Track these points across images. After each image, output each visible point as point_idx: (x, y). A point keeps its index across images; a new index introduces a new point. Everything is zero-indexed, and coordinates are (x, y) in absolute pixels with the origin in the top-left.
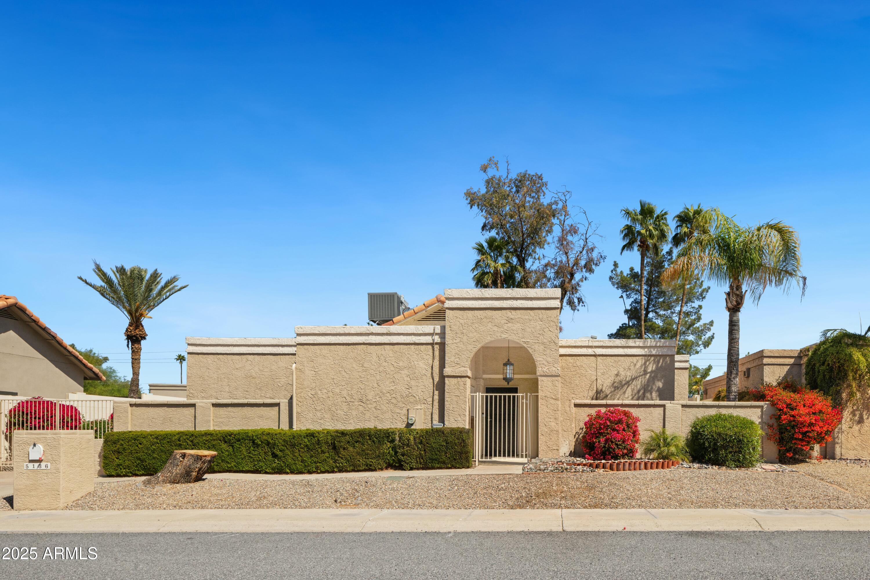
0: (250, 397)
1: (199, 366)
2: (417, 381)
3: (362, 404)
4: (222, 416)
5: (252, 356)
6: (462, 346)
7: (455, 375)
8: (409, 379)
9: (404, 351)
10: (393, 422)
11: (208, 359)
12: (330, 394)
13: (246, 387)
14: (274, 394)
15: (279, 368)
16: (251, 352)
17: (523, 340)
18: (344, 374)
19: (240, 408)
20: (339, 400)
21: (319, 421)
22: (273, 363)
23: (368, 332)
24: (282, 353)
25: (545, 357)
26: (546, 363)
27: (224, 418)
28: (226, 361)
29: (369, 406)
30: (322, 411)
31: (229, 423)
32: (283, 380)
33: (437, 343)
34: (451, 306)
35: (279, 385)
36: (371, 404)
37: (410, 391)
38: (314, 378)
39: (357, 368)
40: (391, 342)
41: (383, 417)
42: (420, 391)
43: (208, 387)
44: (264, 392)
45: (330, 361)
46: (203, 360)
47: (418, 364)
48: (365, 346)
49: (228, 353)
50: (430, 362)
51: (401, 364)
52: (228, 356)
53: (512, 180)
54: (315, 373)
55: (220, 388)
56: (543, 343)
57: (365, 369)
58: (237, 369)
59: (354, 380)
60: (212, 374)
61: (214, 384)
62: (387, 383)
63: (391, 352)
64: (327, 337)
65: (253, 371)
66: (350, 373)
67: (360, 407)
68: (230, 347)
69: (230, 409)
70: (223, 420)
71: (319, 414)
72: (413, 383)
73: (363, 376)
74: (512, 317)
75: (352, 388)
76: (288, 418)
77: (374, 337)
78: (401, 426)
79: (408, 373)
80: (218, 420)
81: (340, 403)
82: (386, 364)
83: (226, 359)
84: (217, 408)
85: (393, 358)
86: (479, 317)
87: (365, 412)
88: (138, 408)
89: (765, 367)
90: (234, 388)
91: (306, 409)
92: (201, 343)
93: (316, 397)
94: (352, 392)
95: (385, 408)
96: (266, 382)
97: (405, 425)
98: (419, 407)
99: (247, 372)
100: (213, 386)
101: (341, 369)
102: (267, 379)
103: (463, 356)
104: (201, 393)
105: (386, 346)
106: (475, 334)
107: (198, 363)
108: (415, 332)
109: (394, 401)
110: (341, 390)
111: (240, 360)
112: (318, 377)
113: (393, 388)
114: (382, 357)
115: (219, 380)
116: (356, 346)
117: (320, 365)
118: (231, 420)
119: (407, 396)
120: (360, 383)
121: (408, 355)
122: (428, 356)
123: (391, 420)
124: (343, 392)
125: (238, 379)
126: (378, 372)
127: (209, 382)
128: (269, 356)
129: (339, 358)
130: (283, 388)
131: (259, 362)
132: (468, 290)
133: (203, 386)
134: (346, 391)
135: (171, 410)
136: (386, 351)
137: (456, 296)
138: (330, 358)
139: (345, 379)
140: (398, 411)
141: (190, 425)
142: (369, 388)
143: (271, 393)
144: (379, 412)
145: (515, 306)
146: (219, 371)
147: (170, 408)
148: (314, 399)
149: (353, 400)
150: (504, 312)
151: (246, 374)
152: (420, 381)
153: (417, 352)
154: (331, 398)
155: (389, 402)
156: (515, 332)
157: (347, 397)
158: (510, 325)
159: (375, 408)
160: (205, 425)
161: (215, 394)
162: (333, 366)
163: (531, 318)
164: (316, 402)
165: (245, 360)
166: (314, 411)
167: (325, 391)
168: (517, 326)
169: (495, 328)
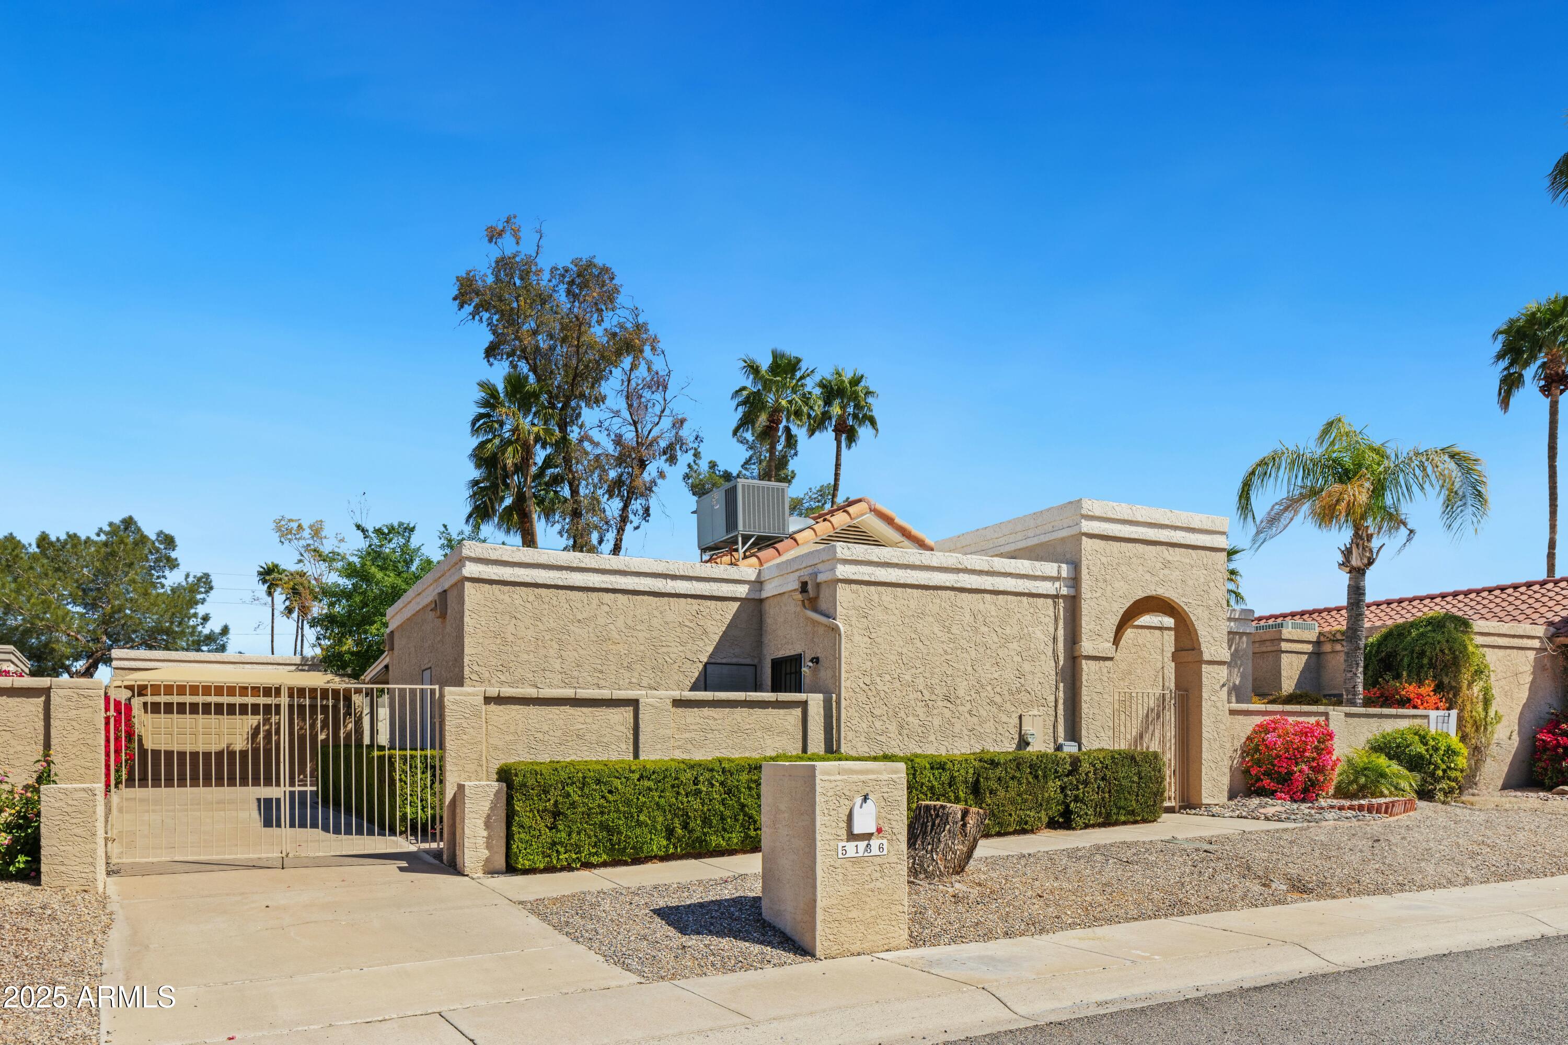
0: (607, 685)
1: (493, 610)
2: (1032, 663)
3: (949, 705)
4: (692, 727)
5: (611, 596)
6: (1104, 603)
7: (1097, 654)
8: (1020, 660)
9: (1012, 606)
10: (998, 740)
11: (515, 596)
12: (897, 684)
13: (600, 662)
14: (658, 679)
15: (667, 623)
16: (611, 587)
17: (1184, 600)
18: (919, 644)
19: (727, 710)
20: (911, 696)
21: (878, 737)
22: (655, 612)
23: (960, 567)
24: (673, 592)
25: (1210, 630)
26: (1212, 641)
27: (695, 730)
28: (555, 603)
29: (961, 708)
30: (885, 718)
31: (706, 742)
32: (675, 650)
33: (1063, 596)
34: (1091, 532)
35: (668, 659)
36: (962, 705)
37: (1022, 681)
38: (869, 651)
39: (940, 634)
40: (996, 588)
41: (982, 731)
42: (1036, 682)
43: (514, 659)
44: (636, 674)
45: (895, 619)
46: (502, 597)
47: (1034, 633)
48: (952, 593)
49: (562, 584)
50: (1052, 630)
51: (1008, 631)
52: (560, 591)
53: (557, 269)
54: (869, 641)
55: (541, 662)
56: (1208, 607)
57: (952, 637)
58: (579, 621)
59: (936, 658)
60: (524, 629)
61: (528, 653)
62: (988, 666)
63: (993, 608)
64: (890, 570)
65: (613, 628)
66: (928, 643)
67: (946, 710)
68: (564, 572)
69: (706, 711)
70: (693, 735)
71: (878, 724)
72: (1027, 667)
73: (949, 651)
74: (1170, 558)
75: (932, 674)
76: (822, 732)
77: (966, 576)
78: (1009, 746)
79: (1019, 649)
80: (683, 737)
81: (912, 702)
82: (986, 629)
83: (555, 598)
84: (680, 709)
85: (996, 620)
86: (1127, 554)
87: (953, 720)
88: (502, 707)
89: (1283, 655)
90: (574, 665)
91: (857, 714)
92: (500, 558)
93: (873, 688)
94: (933, 682)
95: (984, 714)
96: (639, 653)
97: (1014, 746)
98: (1036, 713)
99: (601, 630)
100: (526, 656)
101: (913, 636)
102: (642, 647)
103: (1107, 622)
104: (499, 674)
105: (985, 595)
106: (1122, 583)
107: (489, 604)
108: (1031, 573)
109: (998, 699)
110: (914, 676)
111: (586, 602)
112: (876, 649)
113: (996, 675)
114: (980, 616)
115: (540, 643)
116: (939, 592)
117: (879, 626)
118: (709, 736)
119: (1019, 691)
120: (944, 664)
121: (1019, 615)
122: (1047, 619)
123: (994, 737)
124: (917, 681)
125: (582, 644)
126: (973, 645)
127: (517, 649)
128: (645, 598)
129: (911, 613)
130: (676, 666)
131: (625, 609)
132: (1115, 504)
133: (503, 657)
134: (922, 679)
135: (580, 713)
136: (986, 605)
137: (1098, 513)
138: (896, 612)
139: (920, 655)
140: (1004, 718)
141: (624, 746)
142: (959, 674)
143: (651, 676)
144: (975, 719)
145: (1174, 541)
146: (539, 623)
147: (579, 709)
148: (870, 693)
149: (934, 697)
150: (1159, 548)
151: (599, 634)
152: (1037, 663)
153: (1032, 610)
154: (898, 692)
155: (992, 702)
156: (1174, 586)
157: (925, 692)
158: (1166, 571)
159: (970, 712)
160: (659, 746)
161: (530, 675)
162: (900, 629)
163: (1192, 563)
164: (873, 700)
165: (595, 602)
166: (870, 719)
167: (887, 677)
168: (1176, 575)
169: (1148, 576)
